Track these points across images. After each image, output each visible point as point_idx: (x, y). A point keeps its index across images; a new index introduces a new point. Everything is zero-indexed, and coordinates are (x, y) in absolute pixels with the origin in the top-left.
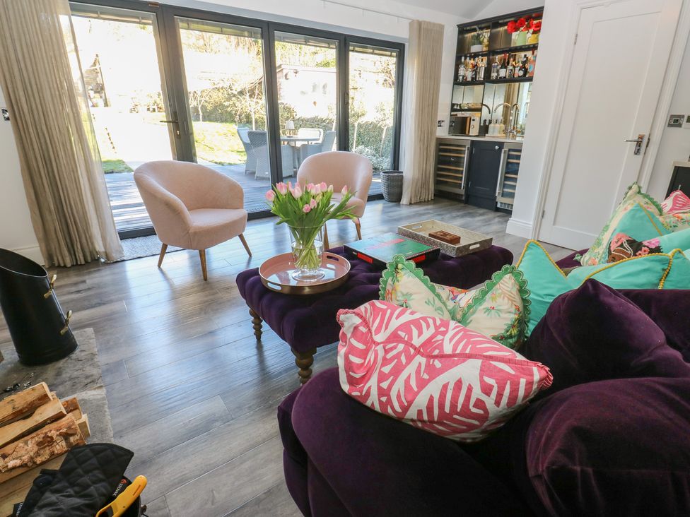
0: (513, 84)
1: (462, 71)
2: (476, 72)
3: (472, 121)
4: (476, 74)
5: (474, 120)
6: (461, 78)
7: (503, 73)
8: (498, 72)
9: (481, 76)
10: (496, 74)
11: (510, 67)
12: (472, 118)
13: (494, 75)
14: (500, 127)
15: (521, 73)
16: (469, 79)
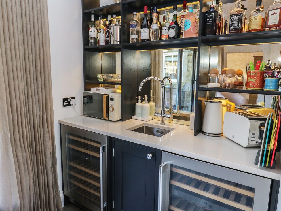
0: (157, 50)
1: (93, 33)
2: (109, 34)
3: (110, 102)
4: (109, 37)
5: (112, 99)
6: (92, 41)
7: (145, 34)
8: (138, 33)
9: (116, 39)
10: (135, 36)
11: (155, 26)
12: (110, 97)
13: (133, 36)
14: (151, 107)
15: (172, 33)
16: (102, 43)
